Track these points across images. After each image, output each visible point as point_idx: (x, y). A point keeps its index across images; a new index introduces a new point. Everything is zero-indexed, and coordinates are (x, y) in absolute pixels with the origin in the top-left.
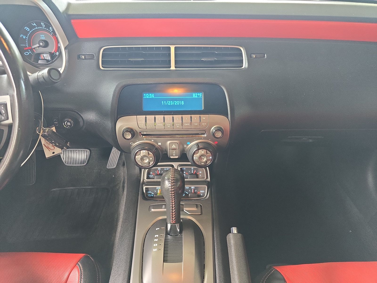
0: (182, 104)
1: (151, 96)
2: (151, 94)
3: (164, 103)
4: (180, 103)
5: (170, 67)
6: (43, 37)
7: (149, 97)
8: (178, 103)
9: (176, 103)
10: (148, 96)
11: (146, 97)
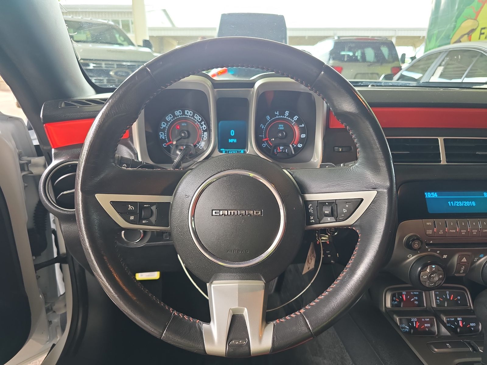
0: (473, 205)
1: (433, 195)
2: (433, 193)
3: (451, 204)
4: (470, 204)
5: (440, 162)
6: (281, 127)
7: (431, 197)
8: (468, 204)
9: (466, 203)
10: (430, 195)
11: (428, 196)
